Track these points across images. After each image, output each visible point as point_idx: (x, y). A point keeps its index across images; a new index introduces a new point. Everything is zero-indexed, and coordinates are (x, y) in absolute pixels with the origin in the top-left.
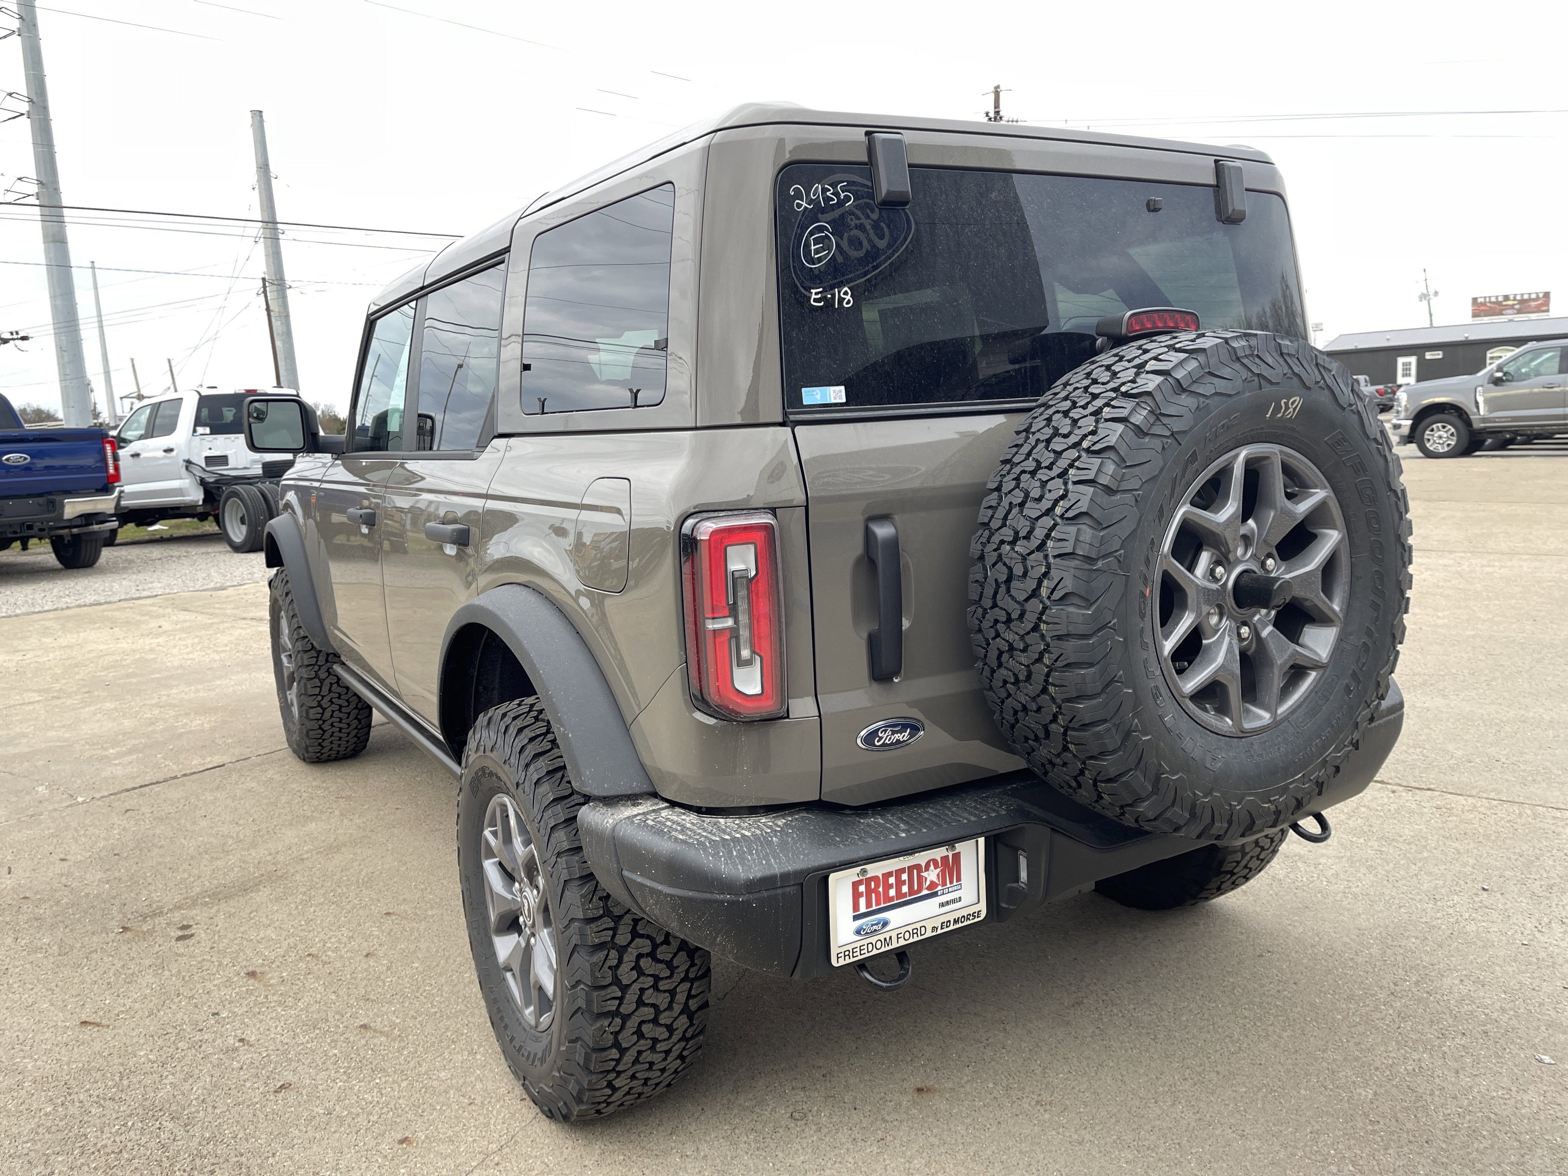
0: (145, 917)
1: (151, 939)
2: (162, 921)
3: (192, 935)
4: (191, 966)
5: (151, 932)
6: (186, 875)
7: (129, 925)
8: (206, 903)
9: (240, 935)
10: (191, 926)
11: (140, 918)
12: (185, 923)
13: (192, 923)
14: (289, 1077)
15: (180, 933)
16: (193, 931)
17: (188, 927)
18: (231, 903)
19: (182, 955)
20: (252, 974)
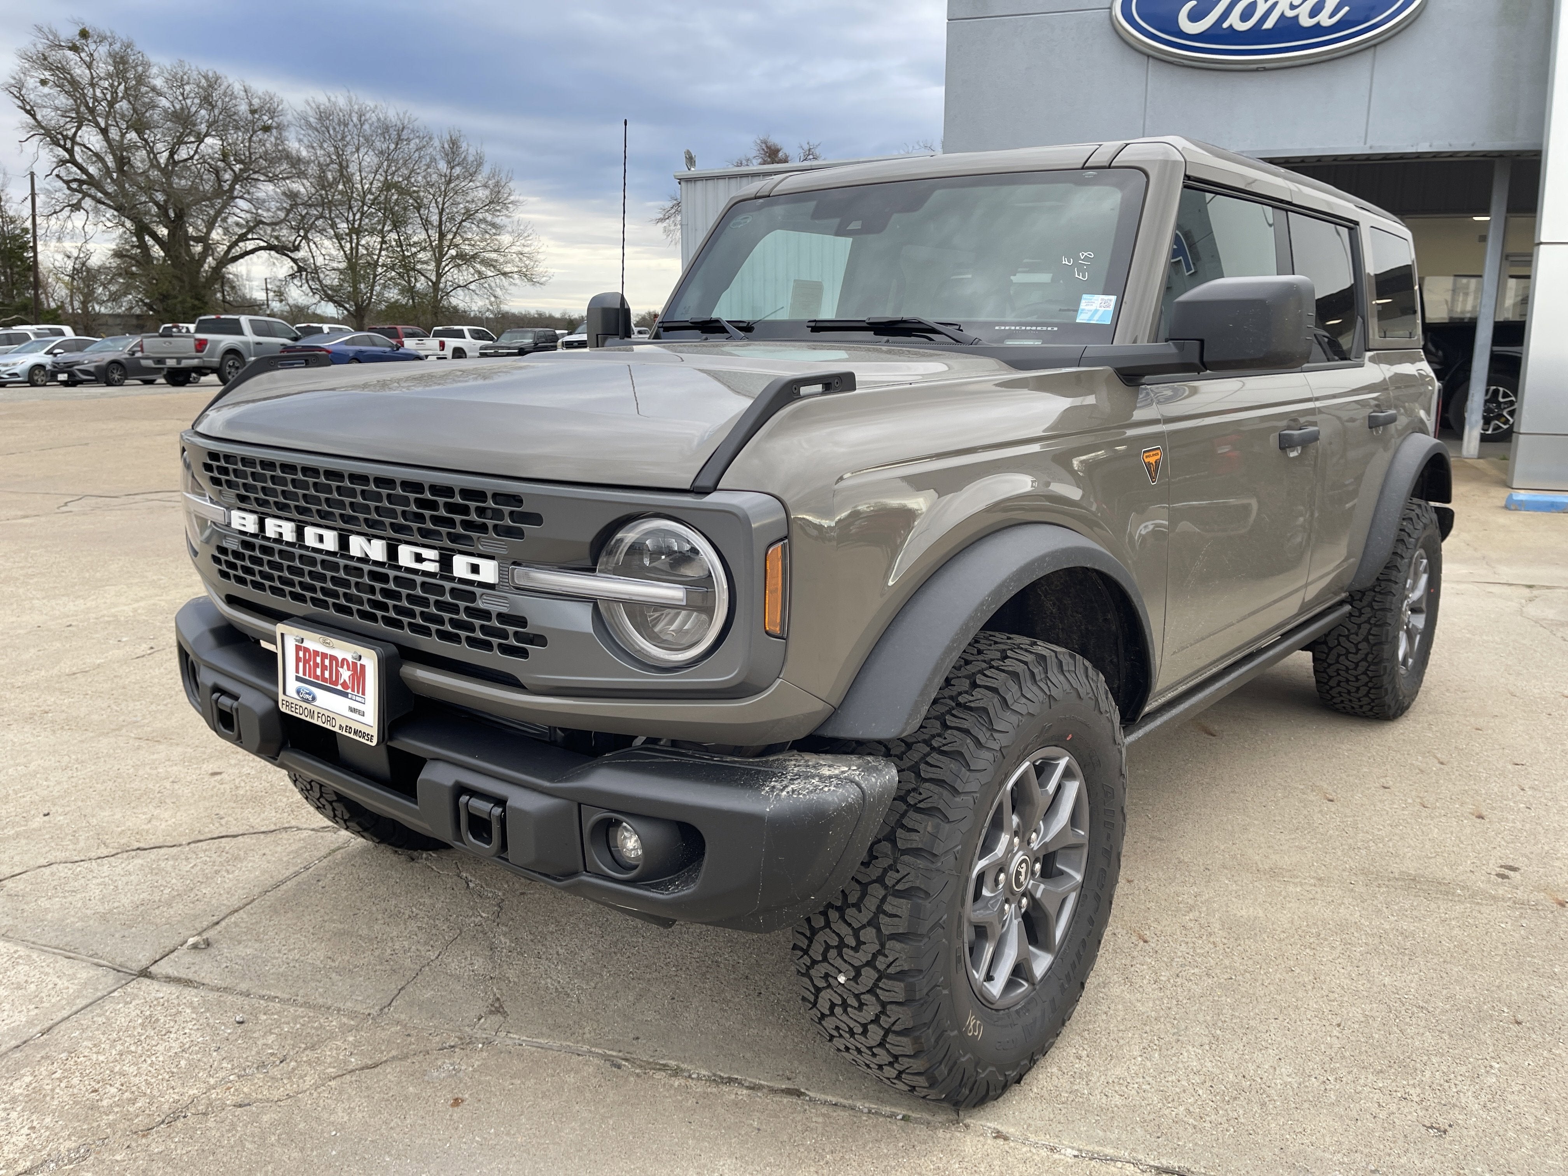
0: (1536, 907)
1: (1542, 882)
2: (1520, 894)
3: (1501, 866)
4: (1522, 844)
5: (1538, 888)
6: (1456, 931)
7: (1555, 905)
8: (1463, 888)
9: (1461, 845)
10: (1497, 875)
11: (1541, 908)
12: (1500, 880)
13: (1493, 877)
14: (1510, 767)
15: (1511, 874)
16: (1498, 869)
17: (1498, 875)
18: (1439, 875)
19: (1523, 855)
20: (1481, 817)
